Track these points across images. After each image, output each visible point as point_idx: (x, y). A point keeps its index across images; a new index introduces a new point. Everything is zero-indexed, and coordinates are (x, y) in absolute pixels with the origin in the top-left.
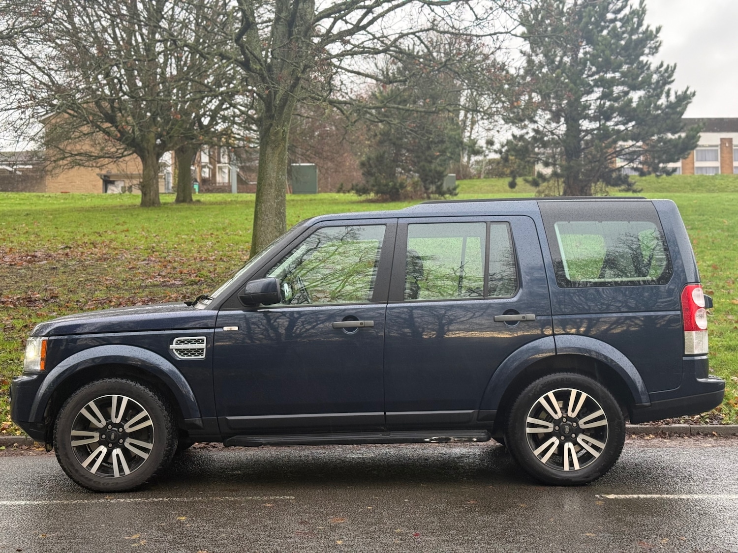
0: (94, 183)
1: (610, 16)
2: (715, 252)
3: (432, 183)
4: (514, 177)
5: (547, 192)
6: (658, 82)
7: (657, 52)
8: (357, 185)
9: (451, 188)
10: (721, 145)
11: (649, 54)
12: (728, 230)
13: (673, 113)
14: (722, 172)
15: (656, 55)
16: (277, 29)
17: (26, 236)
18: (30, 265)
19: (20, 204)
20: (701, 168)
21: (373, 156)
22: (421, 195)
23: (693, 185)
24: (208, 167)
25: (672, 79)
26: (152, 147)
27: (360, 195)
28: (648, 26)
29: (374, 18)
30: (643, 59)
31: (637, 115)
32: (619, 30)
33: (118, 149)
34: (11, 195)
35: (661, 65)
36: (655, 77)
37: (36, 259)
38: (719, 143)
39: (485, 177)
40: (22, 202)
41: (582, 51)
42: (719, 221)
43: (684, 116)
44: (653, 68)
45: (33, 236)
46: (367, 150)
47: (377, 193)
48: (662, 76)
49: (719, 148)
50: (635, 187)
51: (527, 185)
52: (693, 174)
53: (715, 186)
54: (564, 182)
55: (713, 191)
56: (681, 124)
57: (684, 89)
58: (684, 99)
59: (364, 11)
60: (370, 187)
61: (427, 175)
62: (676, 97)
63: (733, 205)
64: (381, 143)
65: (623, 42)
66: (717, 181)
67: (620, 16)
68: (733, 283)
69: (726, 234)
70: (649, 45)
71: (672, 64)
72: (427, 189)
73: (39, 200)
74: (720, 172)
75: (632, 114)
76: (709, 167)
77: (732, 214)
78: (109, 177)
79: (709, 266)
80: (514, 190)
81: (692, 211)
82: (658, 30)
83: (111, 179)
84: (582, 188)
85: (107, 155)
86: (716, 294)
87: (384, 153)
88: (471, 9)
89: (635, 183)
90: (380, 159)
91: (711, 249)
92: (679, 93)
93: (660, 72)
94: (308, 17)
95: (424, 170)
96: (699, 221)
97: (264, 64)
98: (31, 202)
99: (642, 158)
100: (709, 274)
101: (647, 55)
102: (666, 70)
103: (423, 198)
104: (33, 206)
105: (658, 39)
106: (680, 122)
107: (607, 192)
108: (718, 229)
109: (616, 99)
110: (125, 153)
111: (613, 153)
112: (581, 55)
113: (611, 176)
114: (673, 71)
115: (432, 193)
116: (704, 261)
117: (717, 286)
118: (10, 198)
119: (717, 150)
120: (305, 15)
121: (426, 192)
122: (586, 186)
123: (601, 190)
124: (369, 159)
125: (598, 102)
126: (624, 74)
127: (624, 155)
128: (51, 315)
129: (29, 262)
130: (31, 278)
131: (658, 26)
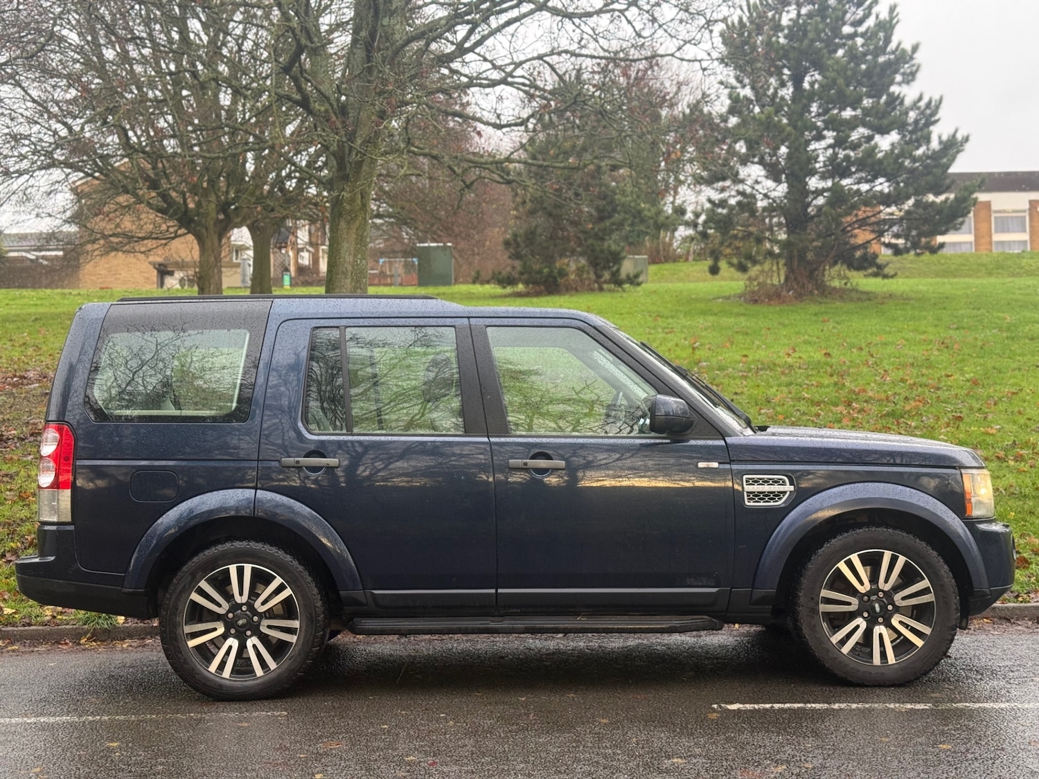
0: (146, 275)
1: (847, 30)
2: (981, 361)
3: (604, 268)
4: (716, 259)
5: (761, 279)
6: (916, 122)
7: (913, 79)
8: (500, 273)
9: (631, 275)
10: (1030, 209)
11: (903, 82)
12: (1008, 329)
13: (936, 166)
14: (1031, 249)
15: (914, 84)
16: (354, 54)
17: (23, 349)
18: (14, 391)
19: (36, 305)
20: (1002, 243)
21: (522, 231)
22: (589, 285)
23: (991, 267)
24: (308, 251)
25: (936, 118)
26: (212, 222)
27: (504, 287)
28: (899, 44)
29: (483, 37)
30: (894, 89)
31: (884, 169)
32: (861, 49)
33: (168, 227)
34: (25, 292)
35: (920, 99)
36: (912, 115)
37: (25, 381)
38: (1027, 206)
39: (694, 260)
40: (39, 302)
41: (807, 79)
42: (998, 317)
43: (952, 170)
44: (908, 102)
45: (31, 349)
46: (512, 222)
47: (526, 283)
48: (922, 113)
49: (1027, 215)
50: (886, 271)
51: (732, 270)
52: (991, 250)
53: (1022, 268)
54: (785, 265)
55: (1018, 275)
56: (948, 181)
57: (952, 132)
58: (952, 146)
59: (468, 27)
60: (517, 276)
61: (597, 258)
62: (941, 142)
63: (1028, 294)
64: (532, 213)
65: (863, 67)
66: (1024, 261)
67: (861, 29)
68: (995, 404)
69: (1005, 335)
70: (902, 70)
71: (936, 97)
72: (599, 277)
73: (63, 299)
74: (1029, 249)
75: (877, 167)
76: (1014, 242)
77: (1021, 306)
78: (165, 266)
79: (968, 381)
80: (717, 277)
81: (966, 303)
82: (915, 48)
83: (169, 269)
84: (812, 272)
85: (154, 236)
86: (966, 420)
87: (536, 227)
88: (629, 22)
89: (887, 264)
90: (530, 236)
91: (978, 357)
92: (945, 138)
93: (919, 108)
94: (397, 36)
95: (593, 251)
96: (970, 317)
97: (335, 104)
98: (53, 302)
99: (895, 229)
100: (964, 392)
101: (899, 84)
102: (928, 105)
103: (592, 290)
104: (53, 308)
105: (914, 62)
106: (945, 178)
107: (848, 278)
108: (994, 328)
109: (854, 147)
110: (180, 232)
111: (854, 223)
112: (806, 85)
113: (854, 256)
114: (937, 107)
115: (605, 282)
116: (963, 374)
117: (971, 409)
118: (24, 297)
119: (1025, 217)
120: (392, 34)
121: (596, 282)
122: (816, 269)
123: (839, 275)
124: (515, 235)
125: (830, 151)
126: (866, 112)
127: (870, 225)
128: (25, 459)
129: (14, 385)
130: (11, 407)
131: (914, 42)
